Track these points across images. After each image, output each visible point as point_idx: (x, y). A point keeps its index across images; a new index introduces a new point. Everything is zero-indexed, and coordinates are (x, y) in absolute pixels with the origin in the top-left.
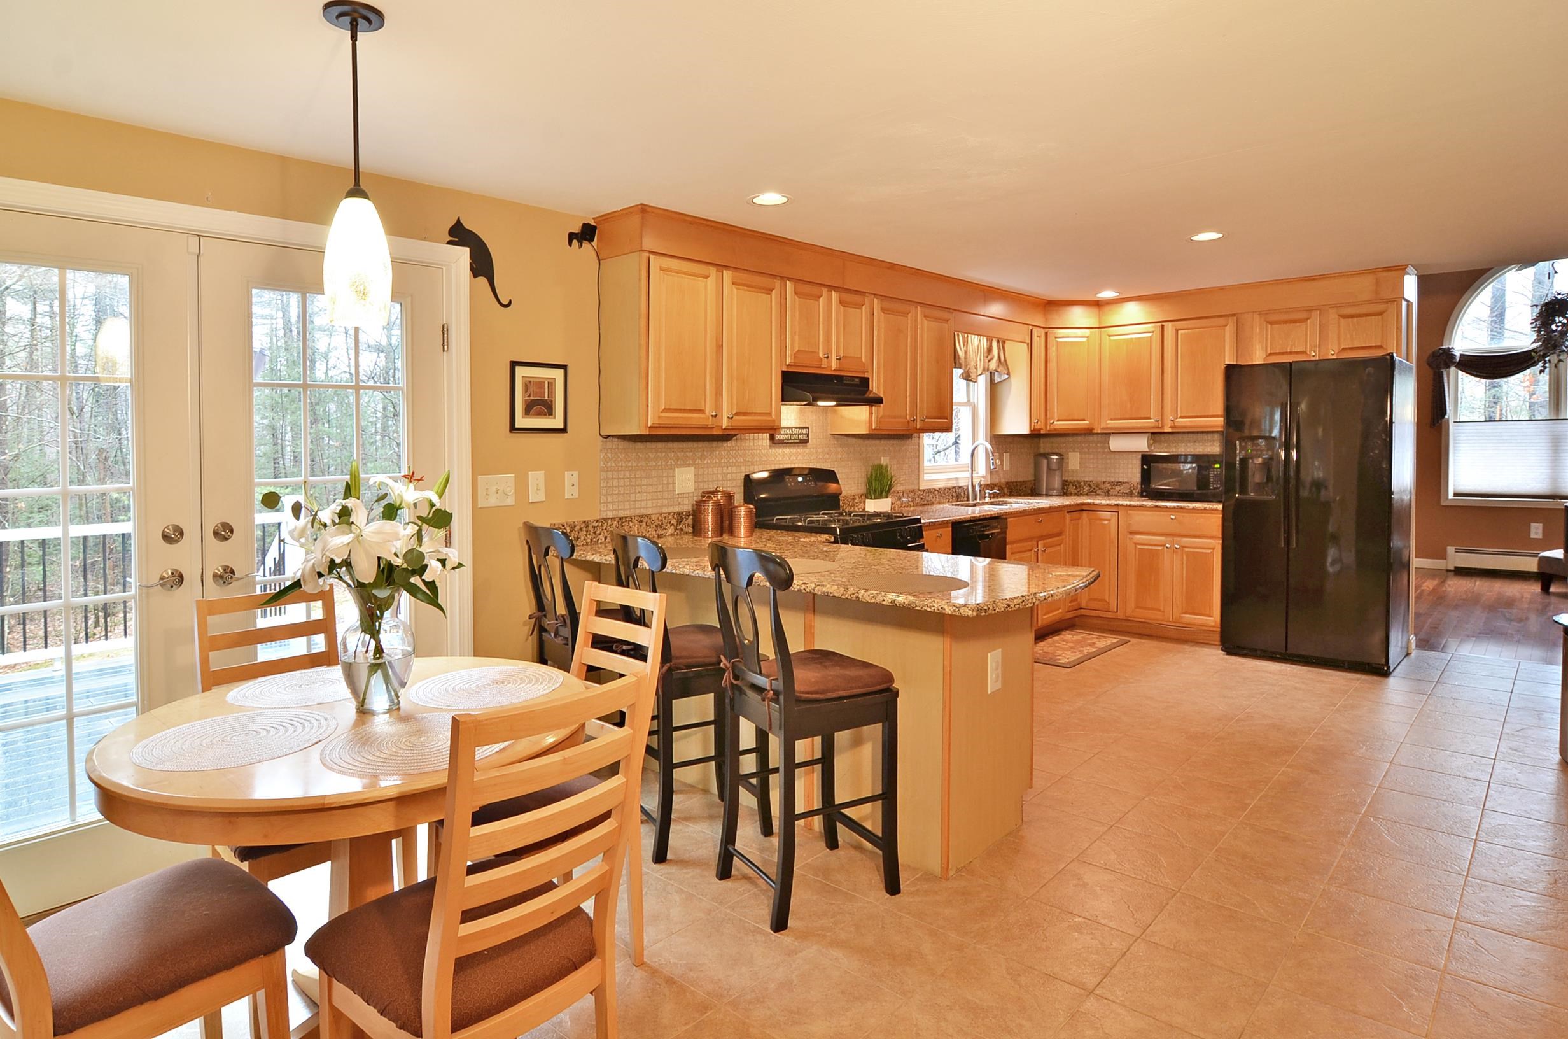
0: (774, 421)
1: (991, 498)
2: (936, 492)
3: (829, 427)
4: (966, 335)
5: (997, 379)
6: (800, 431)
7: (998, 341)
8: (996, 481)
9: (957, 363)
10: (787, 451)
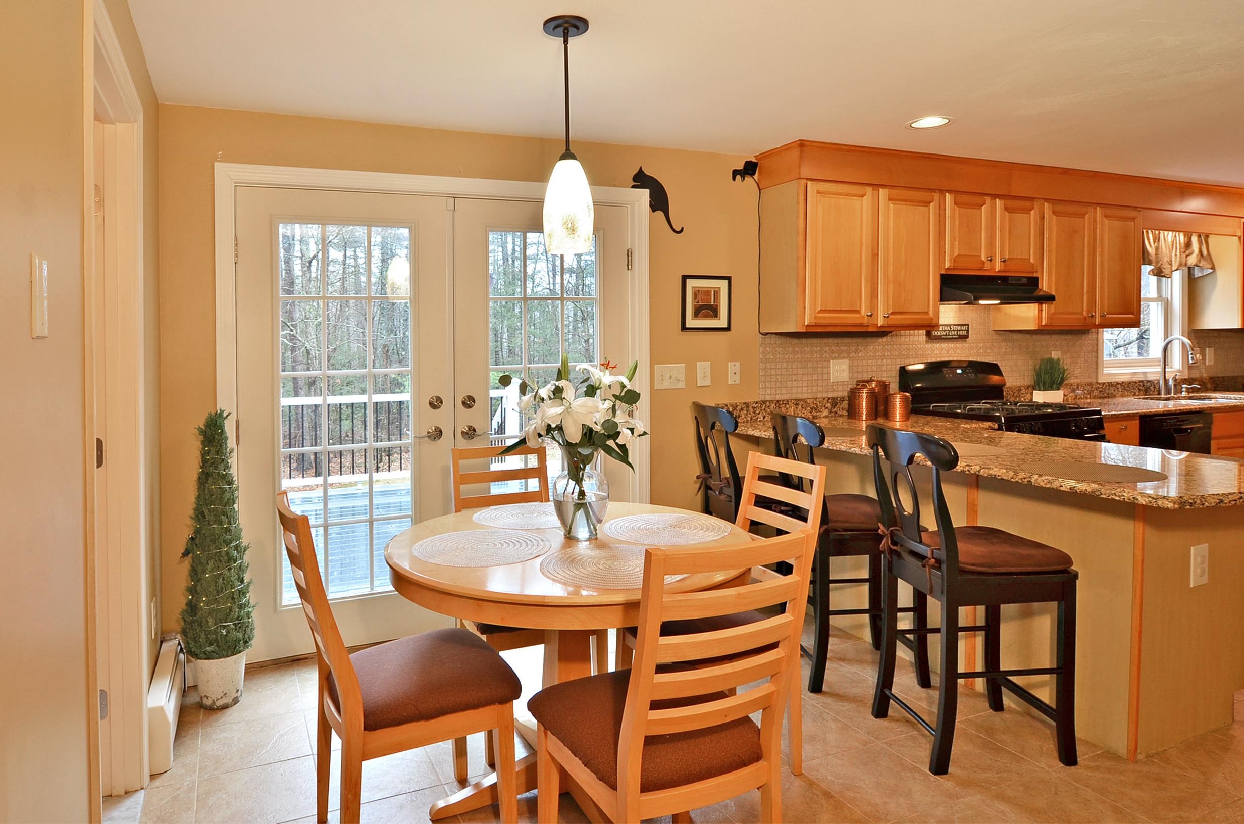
0: (932, 319)
1: (1189, 393)
2: (1119, 386)
3: (991, 324)
4: (1157, 232)
5: (1197, 273)
6: (959, 328)
7: (1199, 236)
8: (1196, 374)
9: (1146, 259)
10: (944, 345)
